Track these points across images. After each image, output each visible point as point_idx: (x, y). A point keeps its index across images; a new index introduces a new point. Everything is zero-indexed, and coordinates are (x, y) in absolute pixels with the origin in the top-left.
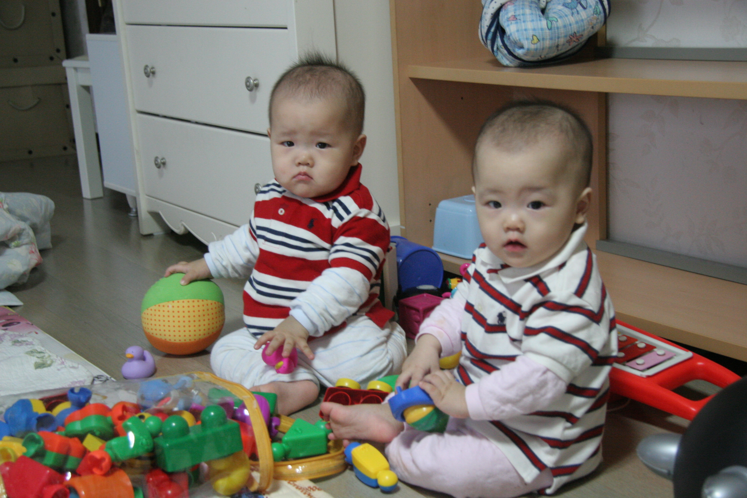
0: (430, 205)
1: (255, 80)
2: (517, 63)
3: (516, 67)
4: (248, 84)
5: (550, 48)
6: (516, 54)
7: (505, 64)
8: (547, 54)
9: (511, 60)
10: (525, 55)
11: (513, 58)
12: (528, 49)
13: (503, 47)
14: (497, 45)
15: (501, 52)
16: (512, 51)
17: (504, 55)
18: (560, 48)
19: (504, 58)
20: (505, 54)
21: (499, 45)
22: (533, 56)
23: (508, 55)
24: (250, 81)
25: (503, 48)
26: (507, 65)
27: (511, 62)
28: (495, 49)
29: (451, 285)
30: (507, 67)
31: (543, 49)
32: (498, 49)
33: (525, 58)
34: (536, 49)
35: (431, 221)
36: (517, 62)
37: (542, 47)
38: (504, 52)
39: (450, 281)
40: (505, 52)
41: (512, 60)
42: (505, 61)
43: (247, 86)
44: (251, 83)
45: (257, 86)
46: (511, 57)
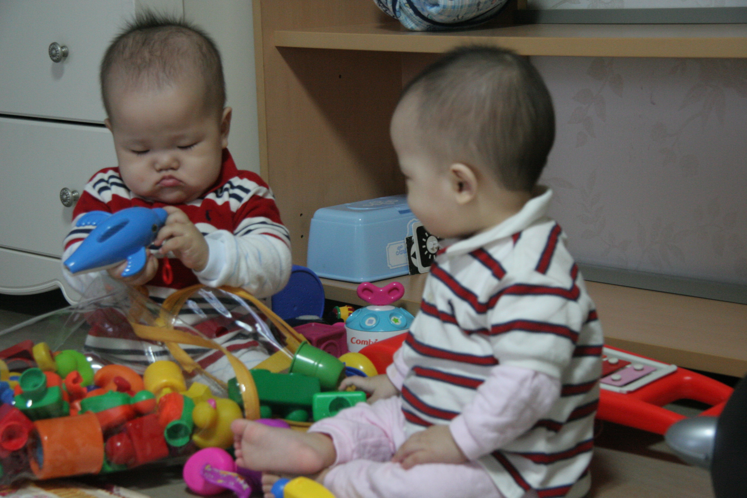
0: (301, 215)
1: (62, 48)
2: (426, 26)
3: (422, 31)
4: (54, 52)
5: (470, 6)
6: (425, 14)
7: (409, 27)
8: (466, 14)
9: (417, 21)
10: (440, 14)
11: (421, 20)
12: (444, 7)
13: (407, 5)
14: (400, 3)
15: (405, 13)
16: (420, 10)
17: (409, 16)
18: (481, 6)
19: (408, 20)
20: (411, 14)
21: (402, 3)
22: (449, 16)
23: (414, 15)
24: (57, 48)
25: (408, 7)
26: (412, 28)
27: (417, 25)
28: (397, 7)
29: (340, 314)
30: (412, 31)
31: (462, 7)
32: (400, 7)
33: (438, 19)
34: (454, 7)
35: (302, 236)
36: (426, 24)
37: (460, 5)
38: (408, 11)
39: (339, 310)
40: (411, 11)
41: (419, 21)
42: (410, 24)
43: (52, 56)
44: (58, 51)
45: (65, 55)
46: (418, 18)
